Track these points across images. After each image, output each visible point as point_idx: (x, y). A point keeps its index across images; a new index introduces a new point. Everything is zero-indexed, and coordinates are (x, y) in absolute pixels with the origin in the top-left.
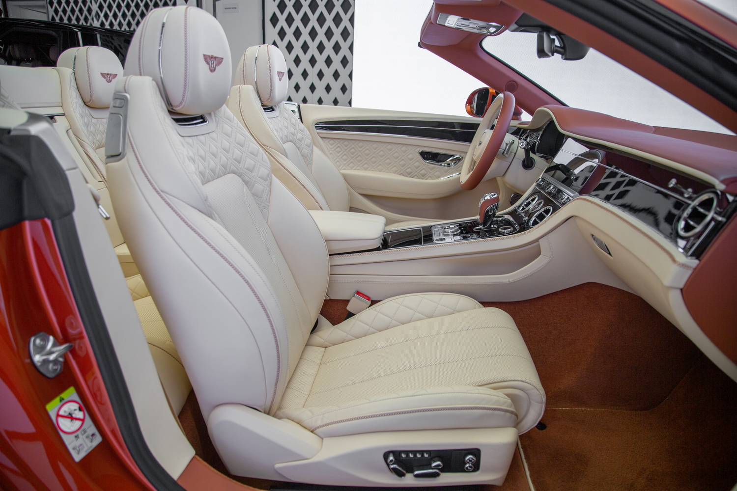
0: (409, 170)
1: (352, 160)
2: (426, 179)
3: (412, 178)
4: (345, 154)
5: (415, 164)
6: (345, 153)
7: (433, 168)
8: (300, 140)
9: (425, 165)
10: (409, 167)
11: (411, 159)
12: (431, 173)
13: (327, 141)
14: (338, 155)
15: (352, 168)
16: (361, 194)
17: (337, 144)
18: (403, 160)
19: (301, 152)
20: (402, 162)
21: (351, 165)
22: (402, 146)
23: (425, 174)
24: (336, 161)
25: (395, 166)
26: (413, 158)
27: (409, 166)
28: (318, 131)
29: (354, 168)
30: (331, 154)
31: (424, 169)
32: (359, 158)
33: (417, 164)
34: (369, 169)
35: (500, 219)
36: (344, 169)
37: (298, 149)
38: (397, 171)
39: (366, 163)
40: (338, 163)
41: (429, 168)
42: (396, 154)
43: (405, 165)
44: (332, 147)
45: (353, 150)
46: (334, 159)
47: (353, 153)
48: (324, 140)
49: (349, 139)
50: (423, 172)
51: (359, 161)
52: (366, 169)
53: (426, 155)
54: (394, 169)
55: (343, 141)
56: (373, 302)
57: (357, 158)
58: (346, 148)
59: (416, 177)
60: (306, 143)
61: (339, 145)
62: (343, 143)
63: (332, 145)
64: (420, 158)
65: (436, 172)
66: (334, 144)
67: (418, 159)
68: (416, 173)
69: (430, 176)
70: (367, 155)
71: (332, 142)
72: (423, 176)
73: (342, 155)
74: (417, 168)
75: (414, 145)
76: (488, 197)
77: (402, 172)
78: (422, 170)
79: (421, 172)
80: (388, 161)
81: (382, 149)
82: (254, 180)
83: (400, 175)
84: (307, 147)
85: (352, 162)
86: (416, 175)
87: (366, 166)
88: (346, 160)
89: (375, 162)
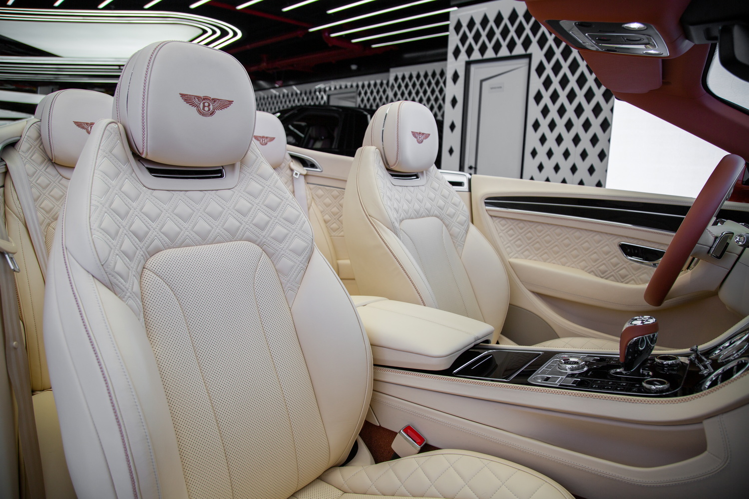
0: (603, 268)
1: (528, 247)
2: (627, 283)
3: (606, 279)
4: (519, 239)
5: (612, 261)
6: (520, 237)
7: (639, 268)
8: (451, 216)
9: (627, 262)
10: (604, 264)
11: (607, 253)
12: (634, 275)
13: (497, 220)
14: (511, 239)
15: (526, 257)
16: (533, 292)
17: (510, 225)
18: (595, 253)
19: (449, 232)
20: (595, 256)
21: (526, 253)
22: (595, 233)
23: (626, 276)
24: (506, 246)
25: (584, 260)
26: (610, 252)
27: (604, 262)
28: (488, 208)
29: (530, 257)
31: (624, 267)
32: (537, 245)
33: (615, 260)
34: (549, 261)
35: (670, 362)
36: (516, 258)
37: (447, 226)
38: (586, 267)
39: (546, 253)
40: (508, 249)
41: (632, 267)
42: (586, 245)
43: (598, 260)
44: (503, 228)
45: (529, 235)
46: (505, 243)
47: (529, 239)
48: (495, 219)
49: (525, 221)
50: (623, 272)
51: (538, 249)
52: (545, 260)
53: (628, 250)
54: (583, 264)
55: (518, 222)
56: (426, 448)
57: (534, 244)
58: (521, 231)
59: (612, 278)
60: (458, 220)
61: (512, 227)
62: (517, 225)
63: (503, 226)
64: (619, 252)
65: (643, 274)
66: (506, 225)
67: (616, 254)
68: (613, 273)
69: (633, 279)
70: (548, 242)
71: (503, 222)
72: (623, 278)
73: (516, 239)
74: (615, 266)
75: (613, 234)
76: (638, 323)
77: (593, 269)
78: (621, 270)
79: (620, 273)
80: (575, 252)
81: (567, 236)
82: (282, 252)
83: (589, 273)
84: (460, 226)
85: (527, 250)
86: (613, 275)
87: (545, 256)
88: (520, 246)
89: (558, 252)
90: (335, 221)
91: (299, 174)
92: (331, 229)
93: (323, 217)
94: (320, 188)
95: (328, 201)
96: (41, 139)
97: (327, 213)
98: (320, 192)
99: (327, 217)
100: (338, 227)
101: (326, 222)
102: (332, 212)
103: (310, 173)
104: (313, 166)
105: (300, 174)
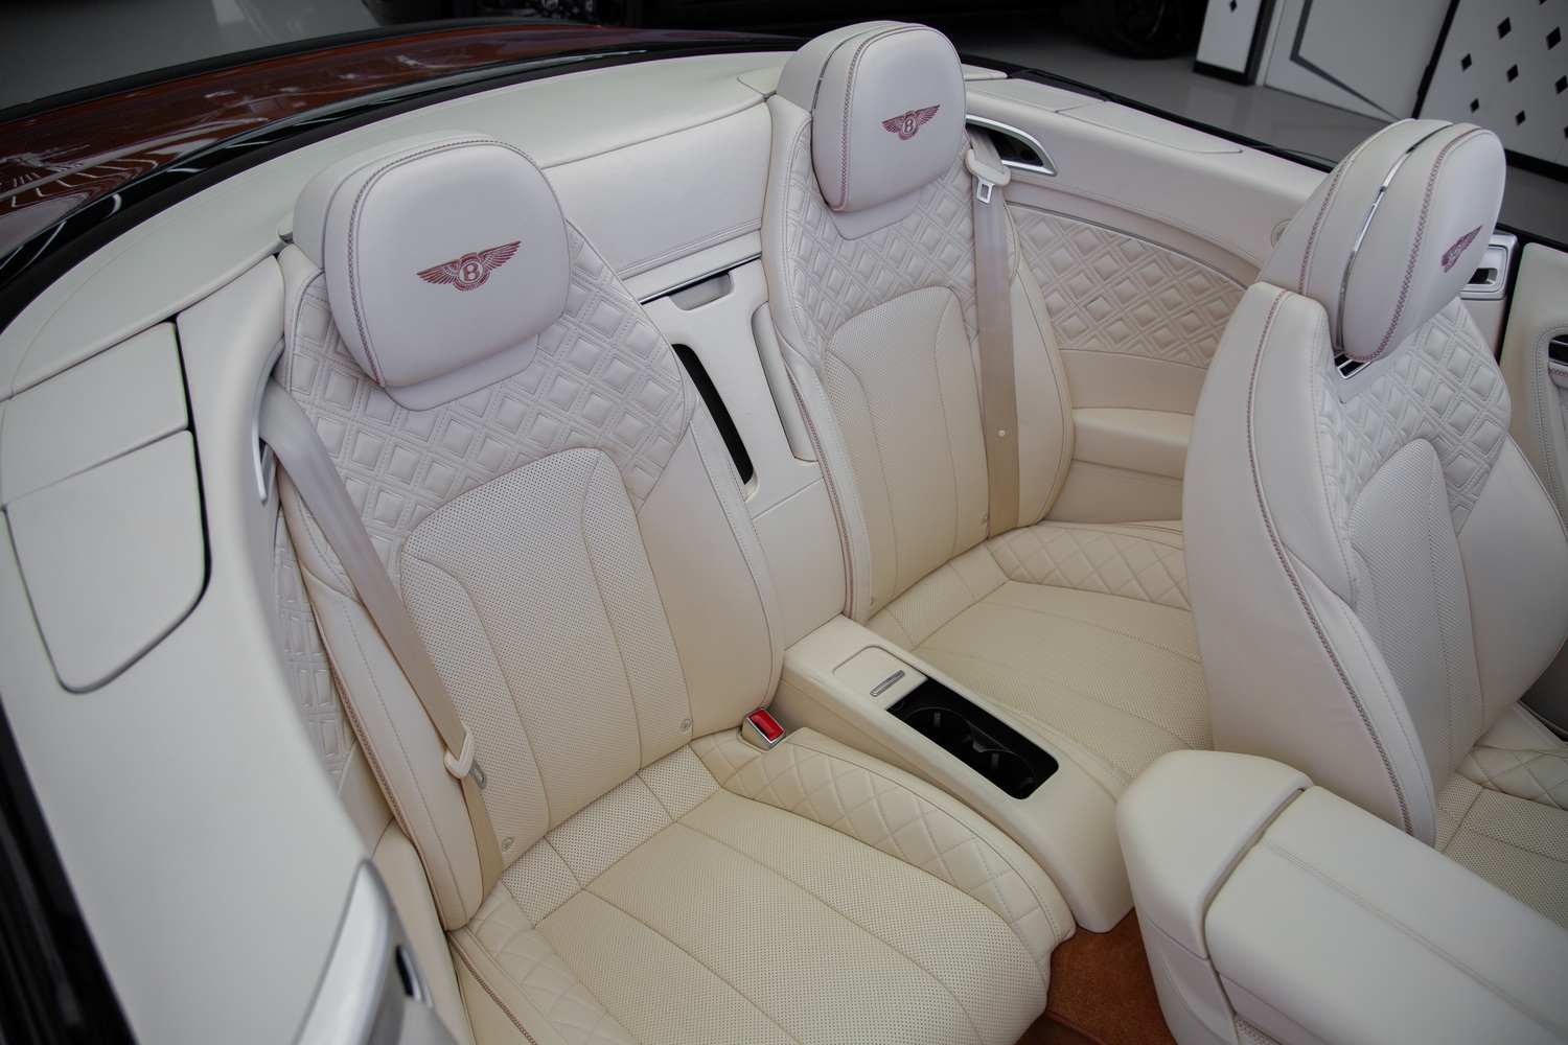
37: (1440, 454)
60: (1476, 437)
90: (1076, 309)
91: (990, 186)
92: (1064, 330)
93: (1045, 298)
94: (1043, 219)
95: (1062, 255)
96: (335, 324)
97: (1056, 290)
98: (1043, 230)
99: (1055, 299)
100: (1083, 327)
101: (1051, 312)
102: (1070, 287)
103: (1020, 176)
104: (1028, 154)
105: (996, 187)
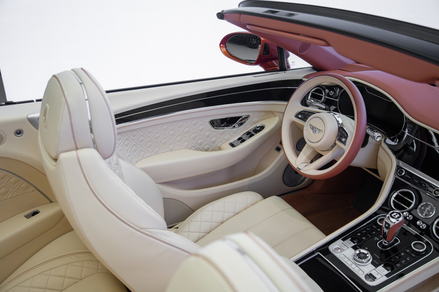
0: (200, 141)
5: (206, 134)
7: (224, 132)
11: (201, 131)
16: (161, 183)
18: (193, 133)
20: (193, 136)
22: (192, 120)
25: (186, 141)
26: (203, 129)
27: (200, 137)
30: (120, 150)
31: (214, 136)
41: (219, 134)
43: (196, 137)
53: (215, 123)
54: (185, 144)
64: (210, 127)
65: (226, 135)
67: (208, 129)
72: (213, 143)
74: (207, 137)
75: (204, 117)
78: (212, 138)
79: (211, 140)
86: (207, 144)
